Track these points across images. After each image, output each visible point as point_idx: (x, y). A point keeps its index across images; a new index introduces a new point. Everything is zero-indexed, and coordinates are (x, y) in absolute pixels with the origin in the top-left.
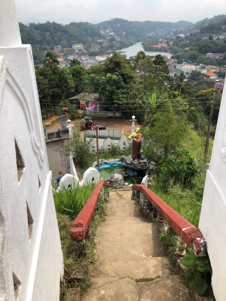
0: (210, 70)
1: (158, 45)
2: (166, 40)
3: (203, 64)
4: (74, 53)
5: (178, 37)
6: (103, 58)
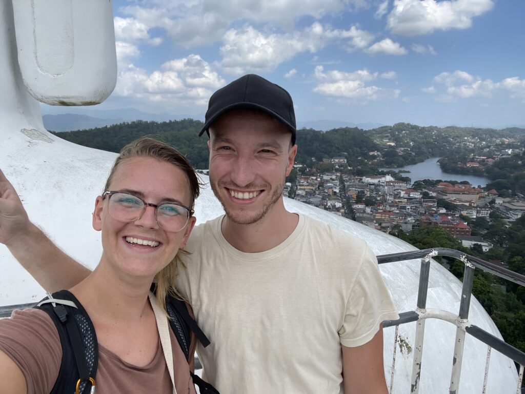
4: (333, 170)
6: (374, 180)
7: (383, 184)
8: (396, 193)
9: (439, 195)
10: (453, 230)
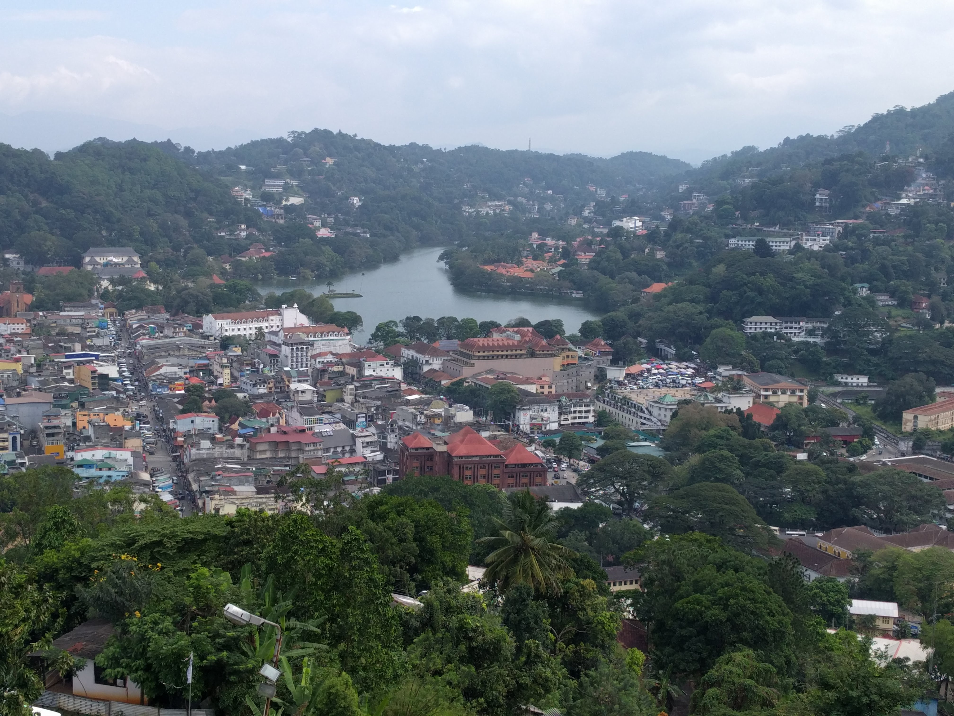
0: (766, 397)
1: (519, 263)
2: (561, 243)
3: (735, 367)
4: (91, 296)
5: (618, 232)
6: (242, 327)
7: (274, 338)
8: (319, 366)
9: (448, 364)
10: (496, 471)
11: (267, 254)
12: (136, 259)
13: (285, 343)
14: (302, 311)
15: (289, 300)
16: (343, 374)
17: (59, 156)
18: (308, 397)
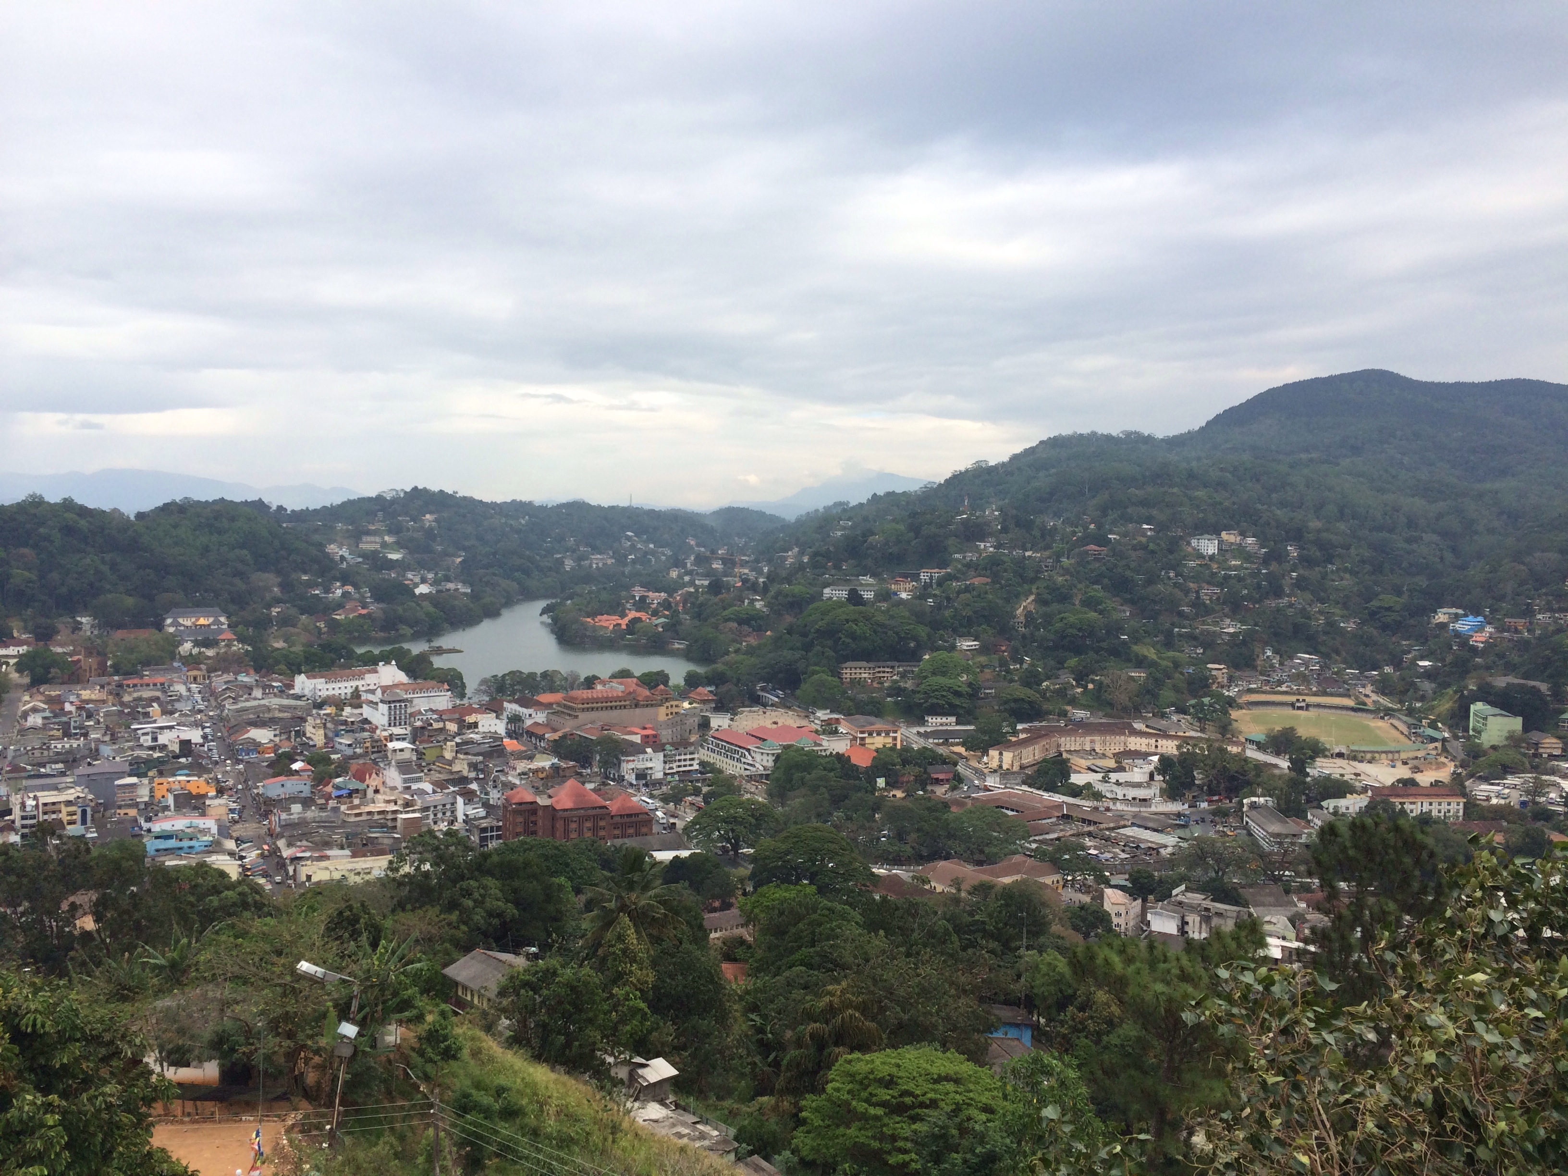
1: (622, 616)
2: (663, 596)
3: (832, 711)
4: (172, 659)
6: (337, 685)
8: (418, 724)
9: (553, 717)
10: (602, 823)
11: (364, 612)
12: (223, 619)
13: (382, 701)
14: (400, 667)
15: (386, 659)
16: (442, 730)
17: (140, 516)
18: (407, 755)
